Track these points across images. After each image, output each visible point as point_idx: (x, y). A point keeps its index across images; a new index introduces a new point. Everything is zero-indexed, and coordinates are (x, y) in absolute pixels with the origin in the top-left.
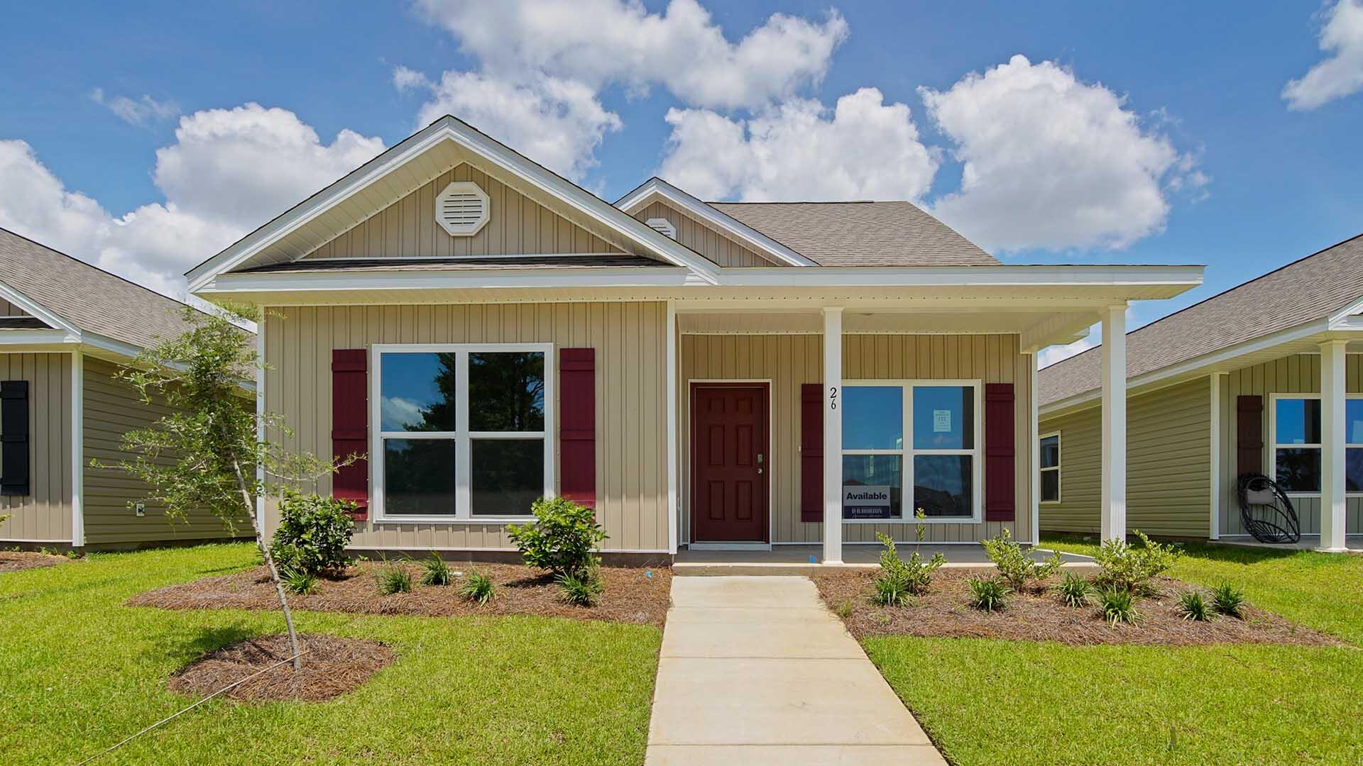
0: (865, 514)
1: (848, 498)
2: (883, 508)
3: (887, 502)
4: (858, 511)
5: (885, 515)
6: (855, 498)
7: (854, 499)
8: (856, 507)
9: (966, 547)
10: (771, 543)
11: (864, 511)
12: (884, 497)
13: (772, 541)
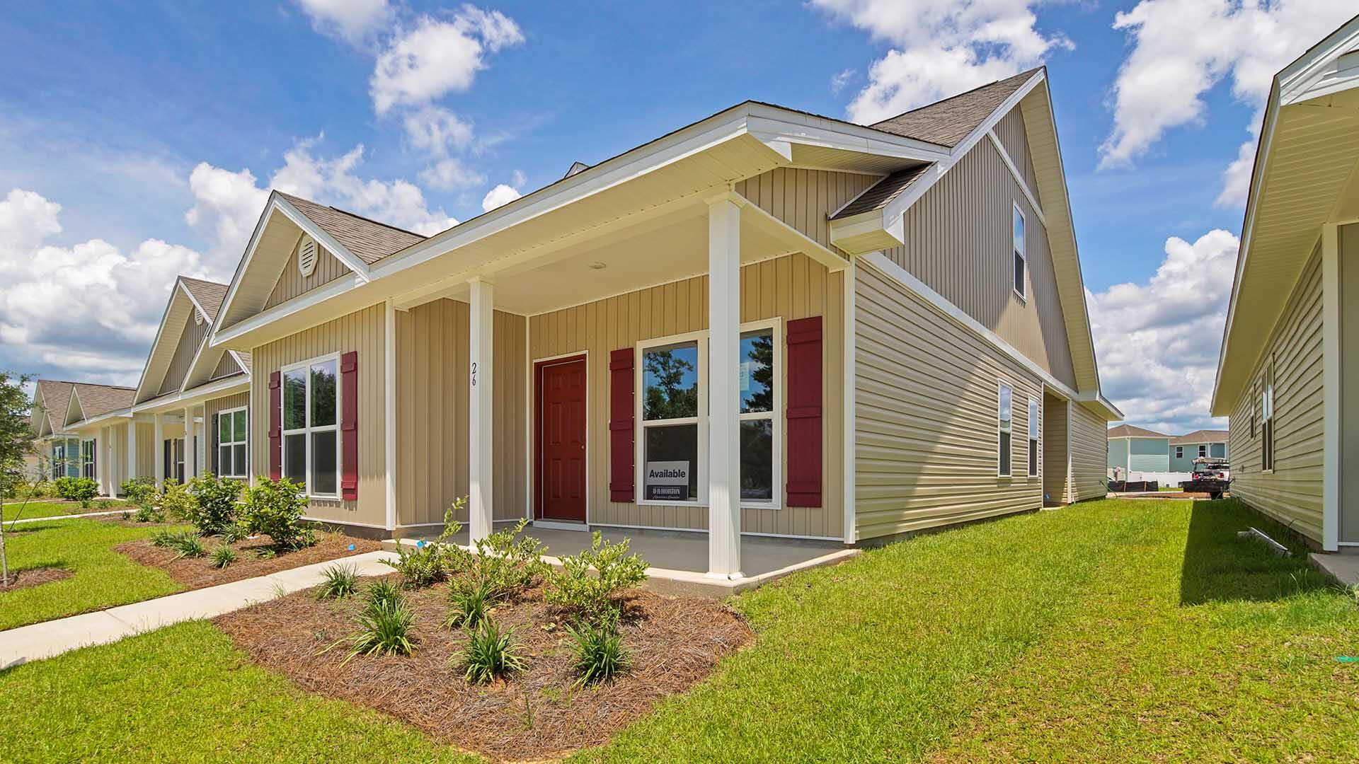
0: (665, 495)
1: (650, 476)
2: (682, 488)
3: (685, 481)
4: (659, 492)
5: (682, 497)
6: (657, 476)
7: (655, 478)
8: (657, 486)
9: (767, 540)
10: (588, 524)
11: (664, 491)
12: (683, 474)
13: (589, 522)
